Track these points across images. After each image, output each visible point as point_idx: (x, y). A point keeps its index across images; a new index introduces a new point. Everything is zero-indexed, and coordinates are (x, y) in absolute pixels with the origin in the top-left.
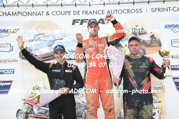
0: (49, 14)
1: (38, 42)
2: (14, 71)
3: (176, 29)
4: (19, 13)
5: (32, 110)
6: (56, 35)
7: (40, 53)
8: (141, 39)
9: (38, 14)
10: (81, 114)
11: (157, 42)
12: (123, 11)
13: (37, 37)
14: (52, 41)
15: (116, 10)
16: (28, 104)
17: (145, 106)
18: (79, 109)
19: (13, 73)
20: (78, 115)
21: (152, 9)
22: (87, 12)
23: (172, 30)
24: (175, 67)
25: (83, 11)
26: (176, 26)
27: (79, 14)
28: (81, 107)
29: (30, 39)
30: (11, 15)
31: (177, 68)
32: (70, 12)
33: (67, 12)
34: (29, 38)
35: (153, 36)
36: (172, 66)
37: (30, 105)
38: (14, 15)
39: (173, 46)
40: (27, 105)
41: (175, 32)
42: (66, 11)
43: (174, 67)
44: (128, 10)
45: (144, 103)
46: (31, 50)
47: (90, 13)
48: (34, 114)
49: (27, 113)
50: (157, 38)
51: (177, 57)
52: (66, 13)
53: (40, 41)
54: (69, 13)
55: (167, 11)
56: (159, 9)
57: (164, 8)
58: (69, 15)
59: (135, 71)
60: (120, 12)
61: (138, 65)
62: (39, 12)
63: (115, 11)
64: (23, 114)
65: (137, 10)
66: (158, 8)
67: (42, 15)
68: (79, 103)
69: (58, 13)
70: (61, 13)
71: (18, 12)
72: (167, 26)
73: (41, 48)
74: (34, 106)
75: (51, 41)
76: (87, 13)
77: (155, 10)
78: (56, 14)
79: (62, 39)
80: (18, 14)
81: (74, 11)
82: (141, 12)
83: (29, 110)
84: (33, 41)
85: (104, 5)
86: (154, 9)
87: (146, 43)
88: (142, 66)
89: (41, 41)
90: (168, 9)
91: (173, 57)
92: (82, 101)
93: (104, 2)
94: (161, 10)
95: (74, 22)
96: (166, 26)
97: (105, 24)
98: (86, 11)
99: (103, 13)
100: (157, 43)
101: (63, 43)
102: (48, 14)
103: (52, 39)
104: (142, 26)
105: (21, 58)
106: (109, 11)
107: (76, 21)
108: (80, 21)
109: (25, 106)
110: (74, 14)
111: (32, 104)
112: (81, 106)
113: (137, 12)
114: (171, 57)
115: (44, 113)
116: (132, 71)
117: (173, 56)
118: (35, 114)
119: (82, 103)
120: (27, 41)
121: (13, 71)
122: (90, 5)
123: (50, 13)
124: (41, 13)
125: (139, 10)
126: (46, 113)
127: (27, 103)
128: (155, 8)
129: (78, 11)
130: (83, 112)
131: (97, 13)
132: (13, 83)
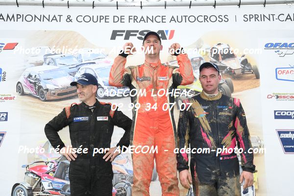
0: (71, 21)
1: (51, 67)
2: (7, 116)
3: (284, 51)
4: (19, 16)
5: (41, 184)
6: (82, 56)
7: (55, 85)
8: (227, 67)
9: (53, 19)
10: (125, 190)
11: (252, 71)
12: (196, 19)
13: (48, 59)
14: (77, 66)
15: (185, 16)
16: (34, 174)
17: (228, 178)
18: (122, 182)
19: (6, 120)
20: (120, 193)
21: (245, 16)
22: (136, 18)
23: (278, 51)
24: (282, 114)
25: (129, 17)
26: (283, 45)
27: (122, 21)
28: (125, 179)
29: (37, 62)
30: (5, 19)
31: (285, 115)
32: (107, 17)
33: (102, 18)
34: (35, 60)
35: (245, 62)
36: (277, 112)
37: (37, 176)
38: (11, 20)
39: (278, 78)
40: (31, 175)
41: (282, 55)
42: (100, 16)
43: (280, 113)
44: (204, 16)
45: (227, 174)
46: (39, 80)
47: (142, 19)
48: (42, 191)
49: (31, 189)
50: (253, 64)
51: (284, 97)
52: (100, 19)
53: (55, 65)
54: (106, 19)
55: (269, 20)
56: (257, 16)
57: (264, 16)
58: (106, 22)
59: (212, 121)
60: (192, 19)
61: (217, 112)
62: (55, 16)
63: (184, 18)
64: (23, 192)
65: (220, 17)
66: (255, 15)
67: (58, 20)
68: (121, 173)
69: (87, 19)
70: (92, 19)
71: (17, 15)
72: (269, 45)
73: (56, 77)
74: (44, 178)
75: (75, 66)
76: (136, 20)
77: (250, 18)
78: (83, 21)
79: (94, 63)
80: (17, 18)
81: (114, 16)
82: (226, 20)
83: (35, 185)
84: (41, 64)
85: (165, 6)
86: (248, 17)
87: (235, 74)
88: (223, 113)
89: (58, 65)
90: (271, 16)
91: (278, 97)
92: (126, 170)
93: (165, 2)
94: (259, 19)
95: (115, 35)
96: (266, 46)
97: (166, 39)
98: (134, 16)
99: (164, 21)
100: (252, 73)
101: (96, 69)
102: (69, 19)
103: (76, 62)
104: (228, 45)
105: (20, 93)
106: (173, 17)
107: (118, 33)
108: (124, 34)
109: (27, 178)
110: (114, 22)
111: (41, 174)
112: (124, 177)
113: (221, 20)
114: (276, 97)
115: (60, 190)
116: (206, 122)
117: (279, 95)
118: (45, 191)
119: (126, 173)
120: (31, 64)
121: (5, 116)
122: (141, 7)
123: (73, 18)
124: (58, 18)
125: (223, 17)
126: (64, 189)
127: (32, 173)
128: (250, 15)
129: (121, 16)
130: (129, 188)
131: (152, 21)
132: (6, 137)
